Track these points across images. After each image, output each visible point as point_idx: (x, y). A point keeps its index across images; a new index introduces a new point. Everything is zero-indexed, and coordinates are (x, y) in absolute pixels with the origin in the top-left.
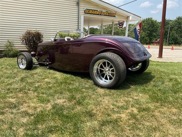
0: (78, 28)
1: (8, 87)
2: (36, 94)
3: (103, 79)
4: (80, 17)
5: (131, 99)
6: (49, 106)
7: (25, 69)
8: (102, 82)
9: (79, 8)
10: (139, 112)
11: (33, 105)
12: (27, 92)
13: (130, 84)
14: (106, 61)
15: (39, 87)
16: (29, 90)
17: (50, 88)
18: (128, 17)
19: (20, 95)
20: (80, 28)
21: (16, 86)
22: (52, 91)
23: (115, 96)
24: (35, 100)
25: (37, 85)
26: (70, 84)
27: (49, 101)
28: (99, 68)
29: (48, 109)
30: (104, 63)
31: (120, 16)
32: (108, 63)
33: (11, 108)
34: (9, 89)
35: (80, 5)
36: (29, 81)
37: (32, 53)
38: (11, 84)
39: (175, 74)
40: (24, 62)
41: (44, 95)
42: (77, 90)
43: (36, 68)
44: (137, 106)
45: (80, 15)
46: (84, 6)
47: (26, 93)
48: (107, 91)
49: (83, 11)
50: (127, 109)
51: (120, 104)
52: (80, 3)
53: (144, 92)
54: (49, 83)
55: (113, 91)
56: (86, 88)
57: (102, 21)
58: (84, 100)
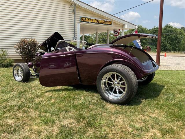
0: (75, 36)
1: (4, 104)
2: (37, 113)
3: (112, 93)
4: (76, 25)
5: (148, 118)
6: (55, 129)
7: (22, 81)
8: (112, 96)
9: (75, 16)
10: (163, 134)
11: (35, 128)
12: (27, 110)
13: (140, 97)
14: (115, 73)
15: (39, 103)
16: (29, 108)
17: (53, 104)
18: (123, 26)
19: (20, 115)
20: (76, 36)
21: (14, 103)
22: (55, 108)
23: (128, 113)
24: (37, 121)
25: (37, 102)
26: (74, 99)
27: (54, 123)
28: (107, 81)
29: (55, 133)
30: (113, 76)
31: (116, 24)
32: (117, 75)
33: (9, 133)
34: (5, 107)
35: (76, 13)
36: (28, 96)
37: (30, 63)
38: (7, 100)
39: (181, 85)
40: (21, 73)
41: (48, 114)
42: (84, 106)
43: (33, 80)
44: (158, 127)
45: (76, 23)
46: (80, 14)
47: (26, 112)
48: (119, 107)
49: (79, 20)
50: (147, 131)
51: (138, 125)
52: (76, 11)
53: (159, 107)
54: (51, 97)
55: (124, 107)
56: (93, 104)
57: (97, 29)
58: (95, 120)
